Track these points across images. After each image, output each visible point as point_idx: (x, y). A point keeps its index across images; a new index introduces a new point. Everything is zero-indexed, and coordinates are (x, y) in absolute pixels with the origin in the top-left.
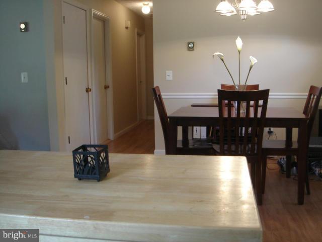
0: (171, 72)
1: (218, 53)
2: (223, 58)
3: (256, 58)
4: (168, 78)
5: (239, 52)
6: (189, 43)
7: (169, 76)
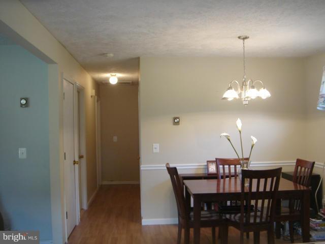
0: (158, 145)
1: (225, 134)
2: (229, 138)
3: (256, 138)
4: (155, 151)
5: (240, 132)
6: (175, 118)
7: (156, 148)
